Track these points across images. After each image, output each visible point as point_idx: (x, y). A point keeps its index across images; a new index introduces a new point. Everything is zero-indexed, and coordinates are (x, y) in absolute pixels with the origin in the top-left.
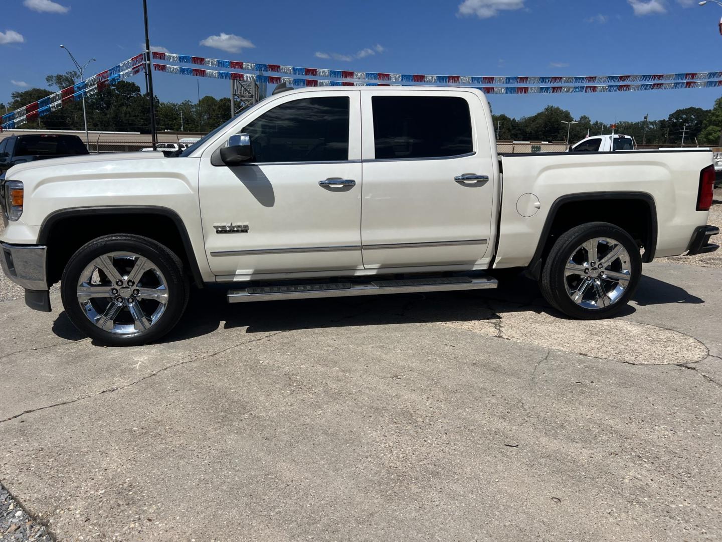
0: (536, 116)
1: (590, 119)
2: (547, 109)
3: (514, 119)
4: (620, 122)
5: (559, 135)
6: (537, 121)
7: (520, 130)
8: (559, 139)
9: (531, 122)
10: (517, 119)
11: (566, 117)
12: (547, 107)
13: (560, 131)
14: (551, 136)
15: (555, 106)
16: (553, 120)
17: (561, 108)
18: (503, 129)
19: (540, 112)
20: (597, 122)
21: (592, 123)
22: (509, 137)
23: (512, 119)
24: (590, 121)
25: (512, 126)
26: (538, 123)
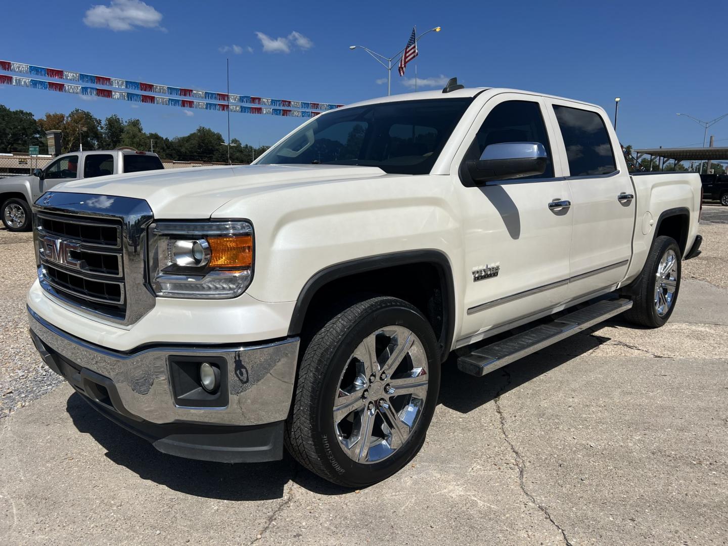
0: (189, 136)
1: (241, 142)
2: (199, 131)
3: (166, 139)
4: (263, 146)
5: (214, 157)
6: (191, 142)
7: (174, 149)
8: (215, 160)
9: (185, 142)
10: (170, 139)
11: (218, 139)
12: (199, 128)
13: (215, 153)
14: (206, 157)
15: (207, 127)
16: (206, 141)
17: (213, 130)
18: (157, 148)
19: (192, 132)
20: (247, 145)
21: (242, 146)
22: (165, 157)
23: (164, 139)
24: (241, 144)
25: (166, 145)
26: (191, 144)
